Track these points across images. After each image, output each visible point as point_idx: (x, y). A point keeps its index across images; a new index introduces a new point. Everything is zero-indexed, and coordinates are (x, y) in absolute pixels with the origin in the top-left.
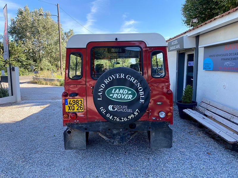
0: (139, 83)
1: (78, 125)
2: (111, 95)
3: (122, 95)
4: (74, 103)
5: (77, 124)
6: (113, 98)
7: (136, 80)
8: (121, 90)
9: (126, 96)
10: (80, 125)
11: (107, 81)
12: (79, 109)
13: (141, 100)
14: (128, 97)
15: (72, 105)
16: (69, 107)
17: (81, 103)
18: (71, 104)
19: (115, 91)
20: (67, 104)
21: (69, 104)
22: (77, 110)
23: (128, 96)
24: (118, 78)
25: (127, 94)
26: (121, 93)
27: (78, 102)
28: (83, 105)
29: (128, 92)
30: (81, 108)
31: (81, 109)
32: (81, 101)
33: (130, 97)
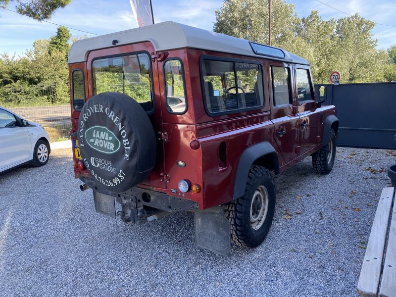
0: (120, 124)
2: (92, 140)
3: (104, 141)
6: (95, 146)
7: (117, 118)
8: (102, 133)
9: (108, 145)
11: (86, 117)
13: (126, 153)
14: (110, 147)
19: (96, 134)
21: (78, 147)
23: (110, 145)
24: (96, 111)
25: (108, 141)
26: (102, 139)
29: (109, 138)
33: (112, 146)
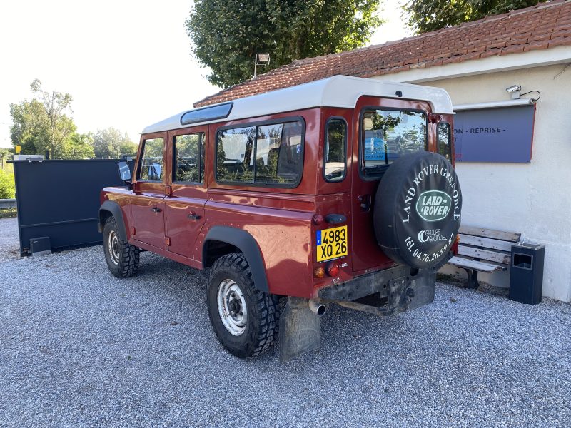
1: (337, 289)
4: (332, 239)
5: (336, 287)
6: (424, 216)
9: (440, 210)
10: (341, 289)
12: (340, 251)
13: (455, 215)
14: (442, 212)
15: (329, 243)
16: (324, 250)
17: (343, 237)
18: (327, 242)
19: (426, 202)
20: (320, 244)
21: (324, 242)
22: (337, 253)
23: (443, 209)
24: (431, 173)
25: (441, 205)
27: (338, 236)
28: (346, 240)
29: (442, 202)
30: (342, 247)
31: (344, 249)
32: (343, 232)
33: (445, 209)
